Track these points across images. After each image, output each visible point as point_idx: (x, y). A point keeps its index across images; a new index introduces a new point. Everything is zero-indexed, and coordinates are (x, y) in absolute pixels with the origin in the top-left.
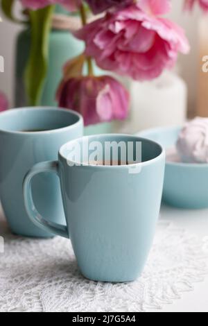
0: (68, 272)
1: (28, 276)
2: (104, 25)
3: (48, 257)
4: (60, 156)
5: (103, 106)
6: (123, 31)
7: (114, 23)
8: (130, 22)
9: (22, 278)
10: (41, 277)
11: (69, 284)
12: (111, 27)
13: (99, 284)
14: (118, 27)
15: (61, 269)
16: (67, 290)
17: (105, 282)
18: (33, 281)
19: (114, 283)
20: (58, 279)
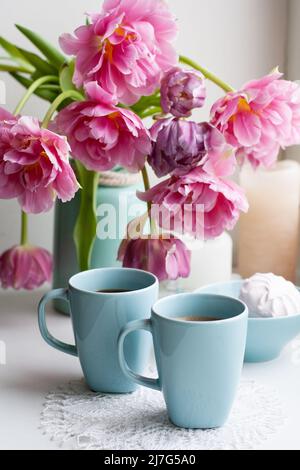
0: (158, 422)
1: (123, 427)
2: (172, 187)
3: (133, 409)
4: (153, 313)
5: (171, 266)
6: (191, 193)
7: (183, 186)
8: (197, 184)
9: (118, 430)
10: (136, 428)
11: (164, 432)
12: (180, 190)
13: (191, 431)
14: (187, 190)
15: (150, 420)
16: (163, 437)
17: (195, 429)
18: (128, 432)
19: (203, 429)
20: (151, 428)
